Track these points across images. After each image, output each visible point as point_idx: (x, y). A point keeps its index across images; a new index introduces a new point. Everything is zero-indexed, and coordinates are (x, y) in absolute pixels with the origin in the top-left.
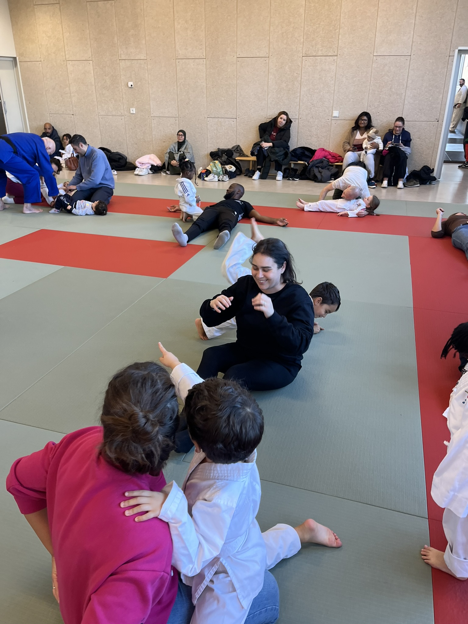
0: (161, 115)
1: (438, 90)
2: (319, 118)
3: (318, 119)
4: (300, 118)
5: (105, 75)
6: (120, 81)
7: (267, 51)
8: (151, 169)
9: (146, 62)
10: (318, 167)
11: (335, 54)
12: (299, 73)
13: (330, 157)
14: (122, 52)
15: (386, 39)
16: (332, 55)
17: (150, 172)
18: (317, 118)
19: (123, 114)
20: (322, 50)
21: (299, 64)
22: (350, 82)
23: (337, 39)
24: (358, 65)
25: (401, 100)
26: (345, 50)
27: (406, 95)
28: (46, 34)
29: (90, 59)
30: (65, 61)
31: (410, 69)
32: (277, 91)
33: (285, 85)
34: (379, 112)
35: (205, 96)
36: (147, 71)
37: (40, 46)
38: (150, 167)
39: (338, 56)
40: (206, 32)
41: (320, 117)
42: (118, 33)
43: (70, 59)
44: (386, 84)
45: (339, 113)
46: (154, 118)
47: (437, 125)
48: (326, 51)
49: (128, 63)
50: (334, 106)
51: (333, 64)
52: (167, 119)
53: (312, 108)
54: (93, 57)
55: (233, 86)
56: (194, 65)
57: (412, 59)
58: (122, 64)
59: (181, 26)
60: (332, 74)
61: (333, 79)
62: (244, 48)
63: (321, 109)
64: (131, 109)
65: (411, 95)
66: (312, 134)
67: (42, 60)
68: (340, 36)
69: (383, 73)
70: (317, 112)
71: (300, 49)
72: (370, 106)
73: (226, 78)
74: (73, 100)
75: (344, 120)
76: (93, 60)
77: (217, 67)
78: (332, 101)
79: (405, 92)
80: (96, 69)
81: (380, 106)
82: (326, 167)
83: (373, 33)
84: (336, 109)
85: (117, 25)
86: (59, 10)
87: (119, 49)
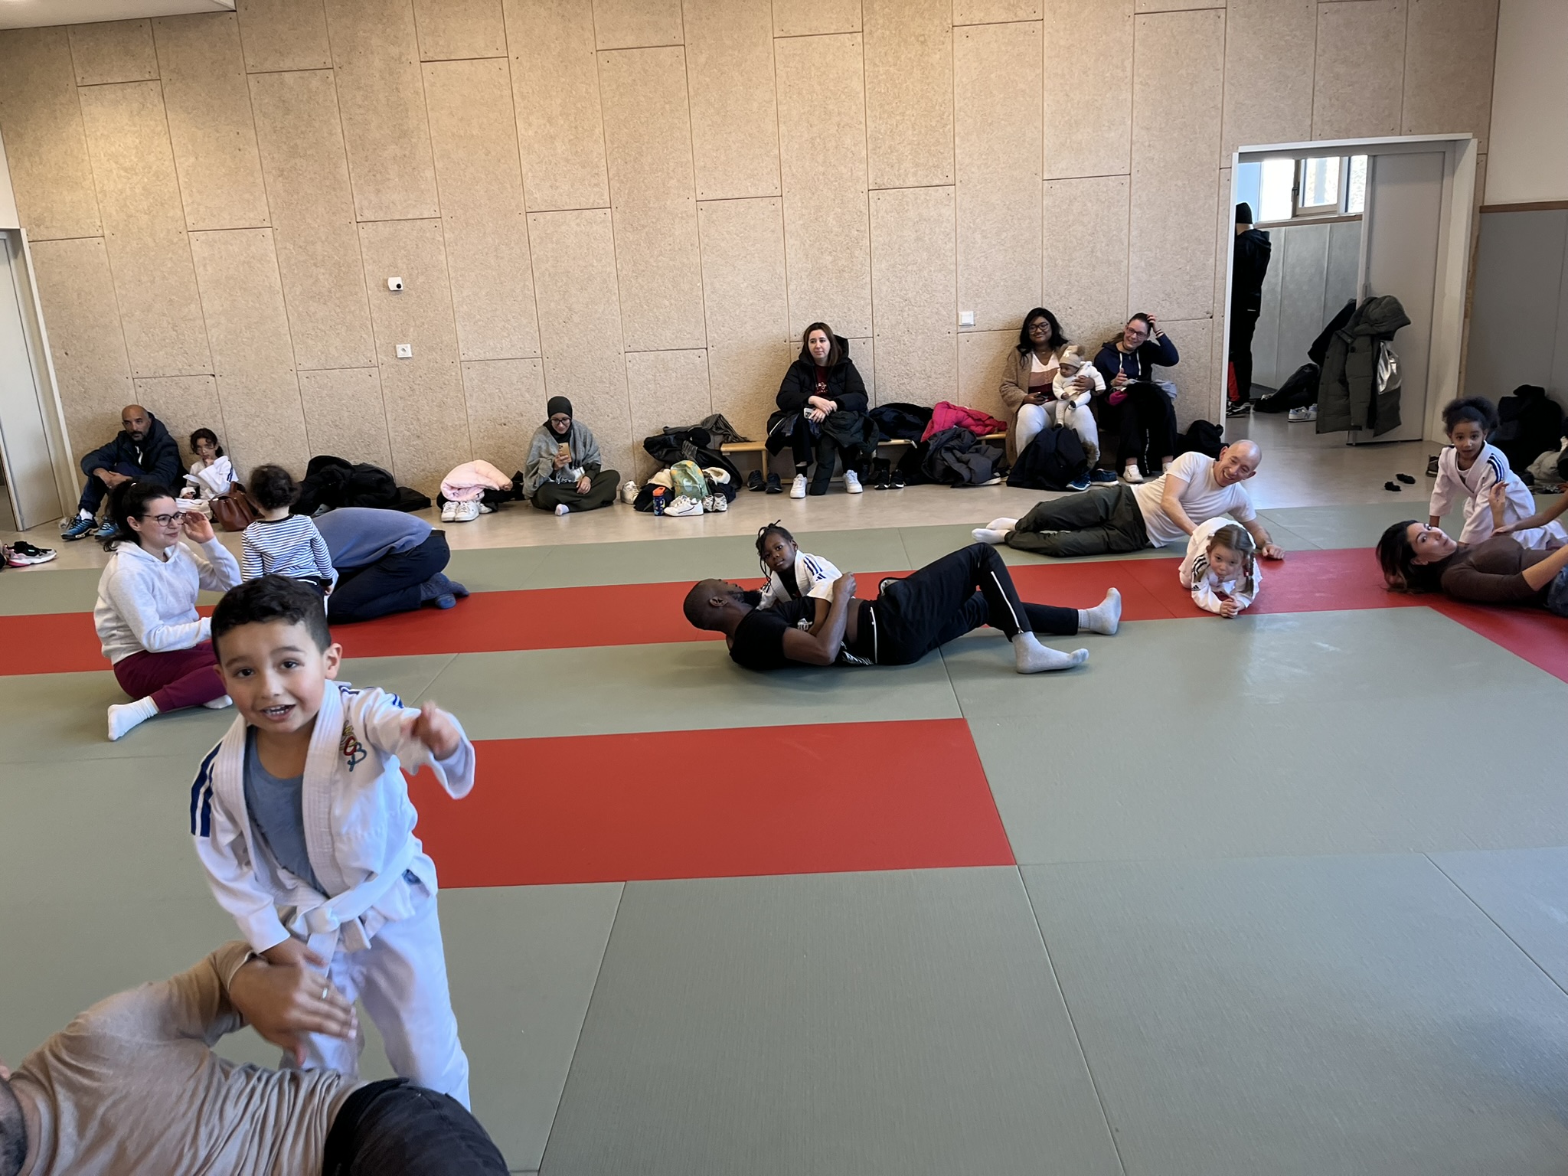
0: (489, 356)
1: (1203, 248)
2: (926, 331)
3: (923, 333)
4: (876, 334)
5: (315, 265)
6: (362, 276)
7: (777, 182)
8: (483, 501)
9: (439, 224)
10: (950, 450)
11: (950, 180)
12: (862, 228)
13: (970, 421)
14: (365, 203)
15: (1068, 141)
16: (942, 184)
17: (484, 509)
18: (920, 331)
19: (374, 362)
20: (915, 174)
21: (862, 207)
22: (994, 243)
23: (952, 145)
24: (1008, 203)
25: (1120, 275)
26: (973, 170)
27: (1131, 264)
28: (116, 163)
29: (266, 224)
30: (184, 232)
31: (1132, 204)
32: (810, 274)
33: (830, 258)
34: (1071, 306)
35: (615, 298)
36: (442, 248)
37: (99, 196)
38: (482, 495)
39: (958, 184)
40: (609, 144)
41: (928, 329)
42: (349, 154)
43: (201, 226)
44: (1079, 242)
45: (975, 316)
46: (468, 366)
47: (1211, 325)
48: (927, 176)
49: (385, 230)
50: (960, 300)
51: (947, 203)
52: (508, 363)
53: (907, 309)
54: (274, 217)
55: (692, 270)
56: (578, 225)
57: (1133, 183)
58: (366, 232)
59: (536, 132)
60: (947, 228)
61: (950, 239)
62: (715, 178)
63: (929, 310)
64: (399, 347)
65: (1143, 264)
66: (912, 370)
67: (107, 233)
68: (957, 139)
69: (1071, 218)
70: (920, 316)
71: (861, 173)
72: (1048, 295)
73: (670, 250)
74: (212, 336)
75: (990, 330)
76: (275, 227)
77: (644, 227)
78: (953, 290)
79: (1126, 256)
80: (285, 248)
81: (1073, 291)
82: (970, 447)
83: (1036, 128)
84: (966, 308)
85: (346, 133)
86: (161, 98)
87: (355, 195)
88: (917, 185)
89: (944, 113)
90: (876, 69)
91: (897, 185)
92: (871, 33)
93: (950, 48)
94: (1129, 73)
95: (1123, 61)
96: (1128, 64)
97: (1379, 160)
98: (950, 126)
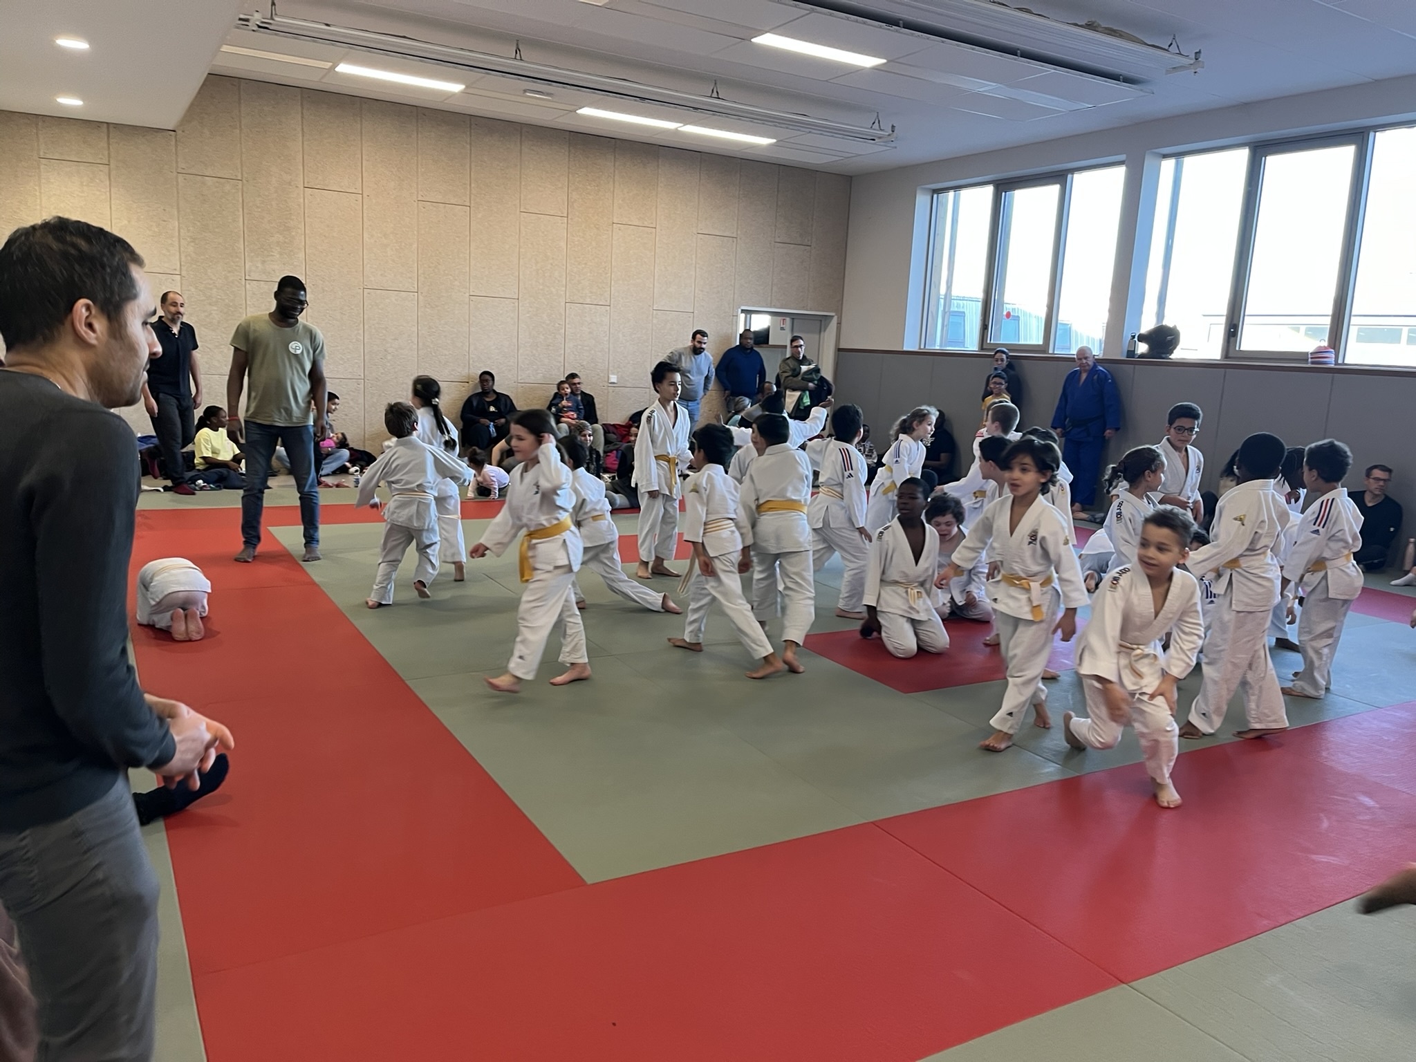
5: (210, 303)
7: (516, 291)
11: (608, 303)
12: (561, 323)
14: (253, 268)
15: (666, 291)
16: (604, 304)
20: (590, 297)
21: (562, 311)
22: (628, 339)
23: (610, 285)
24: (636, 319)
26: (619, 299)
29: (176, 272)
33: (543, 338)
39: (612, 306)
40: (420, 255)
45: (618, 378)
48: (596, 299)
50: (610, 368)
51: (606, 315)
54: (183, 268)
55: (464, 335)
56: (396, 300)
58: (252, 287)
60: (605, 329)
61: (606, 335)
62: (480, 284)
63: (594, 373)
69: (666, 331)
71: (562, 293)
73: (451, 322)
76: (183, 275)
77: (437, 306)
78: (607, 363)
83: (651, 282)
84: (613, 374)
85: (246, 222)
86: (107, 177)
87: (247, 262)
88: (591, 303)
89: (606, 267)
90: (574, 238)
91: (580, 302)
92: (571, 219)
93: (611, 234)
94: (694, 262)
95: (691, 255)
96: (694, 258)
97: (795, 321)
98: (609, 274)
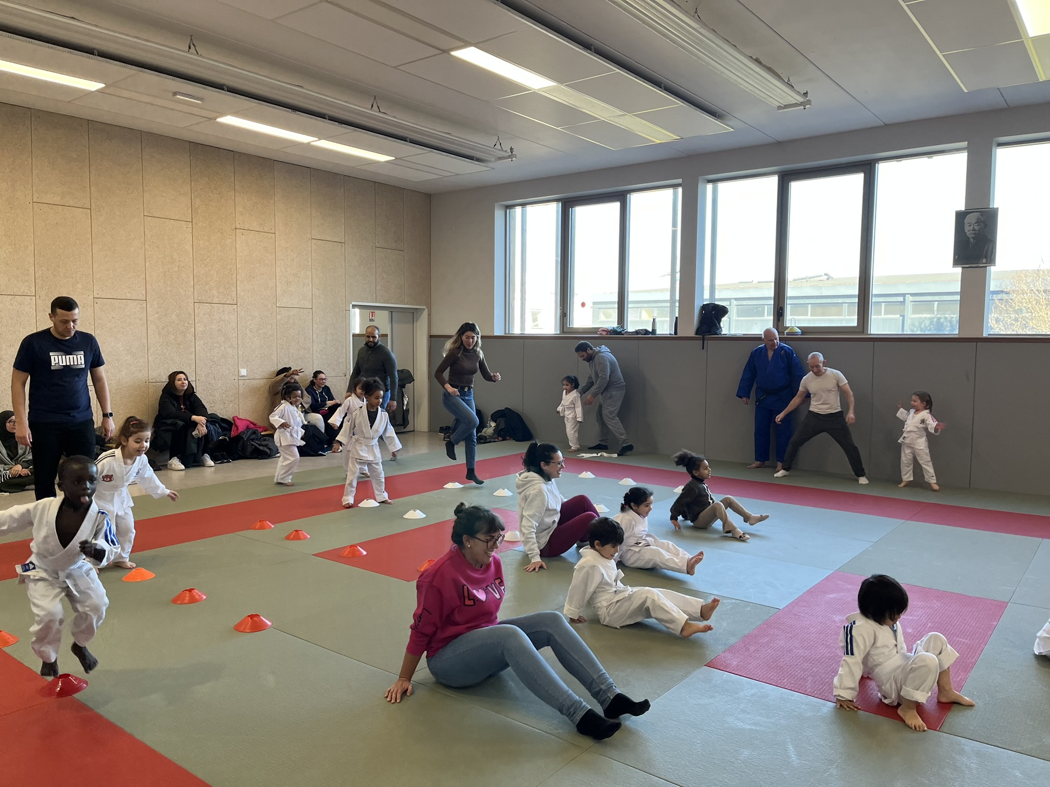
4: (197, 379)
7: (144, 292)
10: (252, 440)
11: (235, 302)
12: (191, 322)
13: (251, 425)
15: (287, 290)
16: (231, 303)
18: (220, 379)
20: (218, 297)
21: (191, 311)
22: (255, 335)
23: (235, 285)
24: (261, 316)
25: (309, 354)
26: (245, 298)
31: (314, 322)
32: (162, 345)
33: (173, 337)
39: (238, 305)
40: (37, 257)
41: (224, 378)
44: (293, 338)
45: (247, 371)
48: (224, 299)
50: (239, 363)
51: (233, 313)
53: (214, 366)
57: (313, 312)
60: (233, 326)
61: (234, 331)
62: (106, 286)
63: (225, 367)
65: (318, 350)
66: (215, 400)
68: (238, 282)
69: (289, 326)
70: (220, 371)
71: (191, 293)
75: (254, 379)
78: (237, 358)
79: (312, 346)
83: (273, 282)
84: (243, 368)
88: (218, 302)
89: (231, 268)
90: (199, 242)
91: (209, 302)
92: (196, 224)
93: (234, 238)
94: (310, 264)
95: (307, 258)
96: (310, 260)
97: (393, 313)
98: (235, 276)
